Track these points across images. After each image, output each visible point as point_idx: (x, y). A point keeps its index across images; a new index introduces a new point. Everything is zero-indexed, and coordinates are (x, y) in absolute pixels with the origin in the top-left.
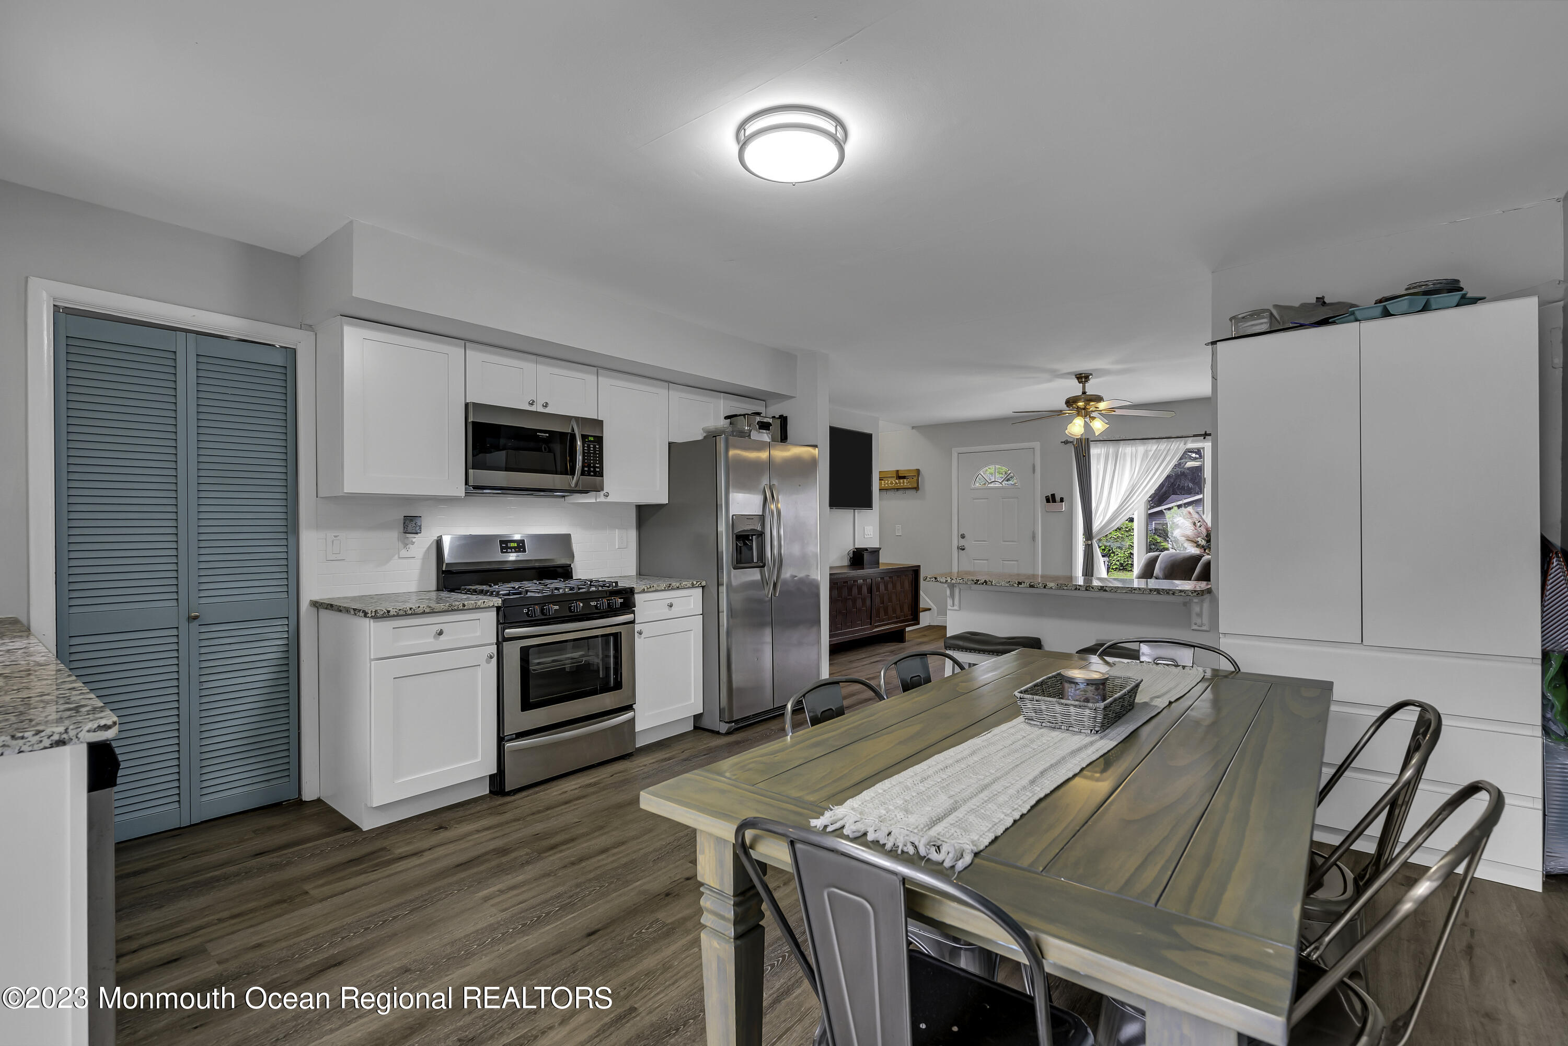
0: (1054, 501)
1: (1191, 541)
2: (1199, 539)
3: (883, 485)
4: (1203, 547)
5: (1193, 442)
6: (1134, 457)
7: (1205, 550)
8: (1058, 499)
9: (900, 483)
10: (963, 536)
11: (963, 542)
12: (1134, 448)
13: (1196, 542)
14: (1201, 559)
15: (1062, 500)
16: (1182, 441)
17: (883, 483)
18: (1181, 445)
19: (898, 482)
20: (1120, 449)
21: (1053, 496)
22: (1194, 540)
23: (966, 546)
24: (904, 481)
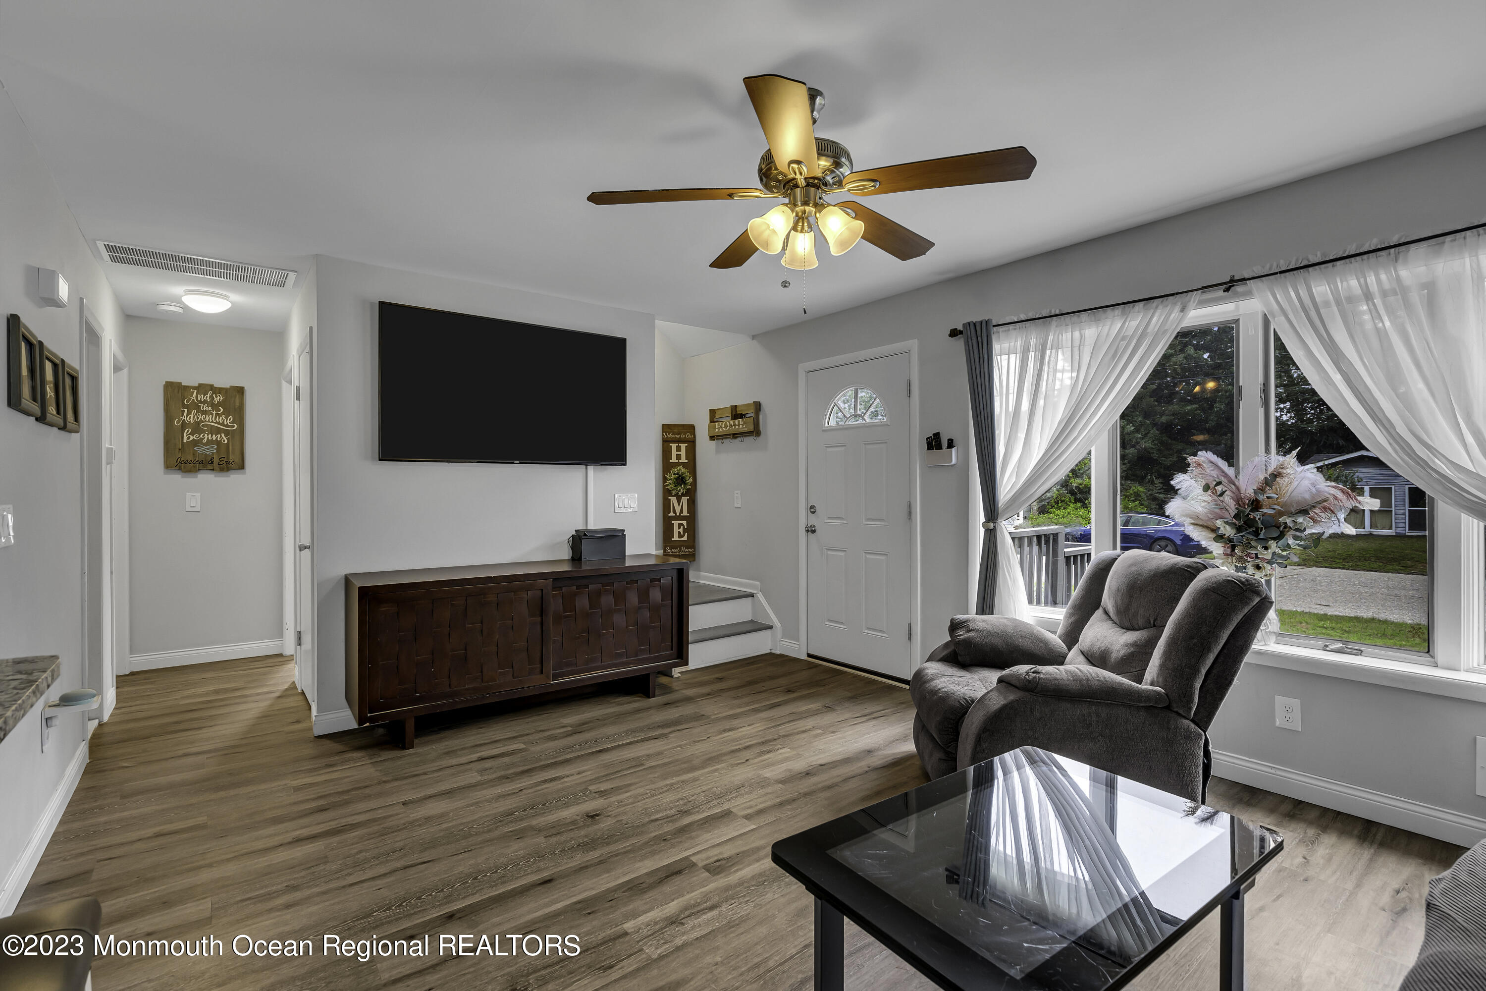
0: (939, 447)
1: (1202, 526)
2: (1219, 523)
3: (717, 430)
4: (1230, 540)
5: (1202, 304)
6: (1075, 350)
7: (1233, 548)
8: (945, 444)
9: (735, 425)
10: (813, 510)
11: (813, 520)
12: (1077, 334)
13: (1214, 530)
14: (1195, 576)
15: (951, 444)
16: (1175, 304)
17: (717, 427)
18: (1173, 315)
19: (732, 424)
20: (1051, 338)
21: (937, 435)
22: (1210, 524)
23: (817, 528)
24: (739, 422)
